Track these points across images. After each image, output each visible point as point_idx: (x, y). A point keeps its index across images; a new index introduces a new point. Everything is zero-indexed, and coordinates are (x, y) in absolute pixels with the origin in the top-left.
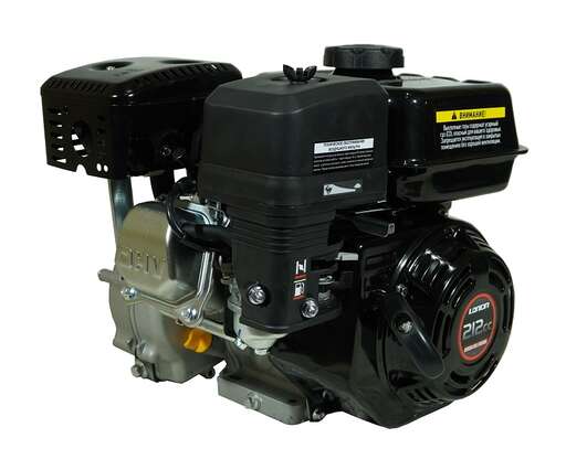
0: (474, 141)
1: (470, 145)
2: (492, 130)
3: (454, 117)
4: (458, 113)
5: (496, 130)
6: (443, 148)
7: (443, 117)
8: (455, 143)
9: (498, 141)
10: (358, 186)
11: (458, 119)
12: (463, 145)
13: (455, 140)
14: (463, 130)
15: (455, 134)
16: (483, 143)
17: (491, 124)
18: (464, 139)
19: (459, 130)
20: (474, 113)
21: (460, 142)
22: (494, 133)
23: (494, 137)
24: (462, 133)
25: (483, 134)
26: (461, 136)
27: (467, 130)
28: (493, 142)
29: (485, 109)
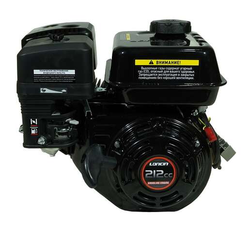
0: (170, 76)
1: (166, 78)
2: (187, 72)
3: (151, 63)
4: (154, 61)
5: (190, 72)
6: (140, 78)
7: (138, 62)
9: (192, 78)
10: (64, 91)
11: (155, 64)
12: (159, 78)
13: (151, 75)
14: (160, 70)
15: (152, 71)
16: (177, 78)
17: (185, 69)
18: (159, 75)
19: (156, 70)
20: (170, 62)
21: (157, 76)
22: (188, 74)
23: (188, 75)
24: (159, 72)
25: (178, 73)
26: (158, 73)
27: (163, 70)
28: (187, 78)
29: (179, 60)
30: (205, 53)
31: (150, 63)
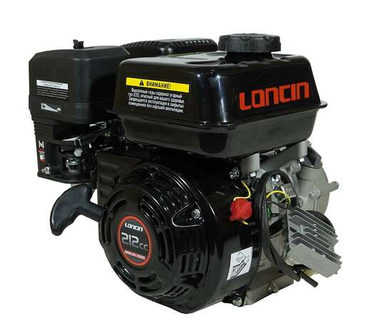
0: (159, 105)
1: (156, 107)
2: (176, 101)
3: (142, 84)
4: (145, 81)
5: (180, 101)
6: (130, 103)
7: (131, 81)
8: (141, 103)
9: (181, 111)
10: (59, 109)
11: (145, 86)
12: (149, 106)
13: (141, 100)
14: (150, 95)
15: (142, 96)
16: (167, 109)
17: (175, 96)
18: (149, 101)
19: (145, 94)
20: (160, 84)
21: (146, 103)
22: (178, 103)
23: (177, 107)
24: (149, 97)
25: (167, 102)
26: (148, 99)
27: (153, 95)
28: (176, 110)
29: (170, 83)
30: (199, 76)
31: (140, 84)
